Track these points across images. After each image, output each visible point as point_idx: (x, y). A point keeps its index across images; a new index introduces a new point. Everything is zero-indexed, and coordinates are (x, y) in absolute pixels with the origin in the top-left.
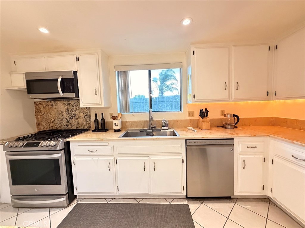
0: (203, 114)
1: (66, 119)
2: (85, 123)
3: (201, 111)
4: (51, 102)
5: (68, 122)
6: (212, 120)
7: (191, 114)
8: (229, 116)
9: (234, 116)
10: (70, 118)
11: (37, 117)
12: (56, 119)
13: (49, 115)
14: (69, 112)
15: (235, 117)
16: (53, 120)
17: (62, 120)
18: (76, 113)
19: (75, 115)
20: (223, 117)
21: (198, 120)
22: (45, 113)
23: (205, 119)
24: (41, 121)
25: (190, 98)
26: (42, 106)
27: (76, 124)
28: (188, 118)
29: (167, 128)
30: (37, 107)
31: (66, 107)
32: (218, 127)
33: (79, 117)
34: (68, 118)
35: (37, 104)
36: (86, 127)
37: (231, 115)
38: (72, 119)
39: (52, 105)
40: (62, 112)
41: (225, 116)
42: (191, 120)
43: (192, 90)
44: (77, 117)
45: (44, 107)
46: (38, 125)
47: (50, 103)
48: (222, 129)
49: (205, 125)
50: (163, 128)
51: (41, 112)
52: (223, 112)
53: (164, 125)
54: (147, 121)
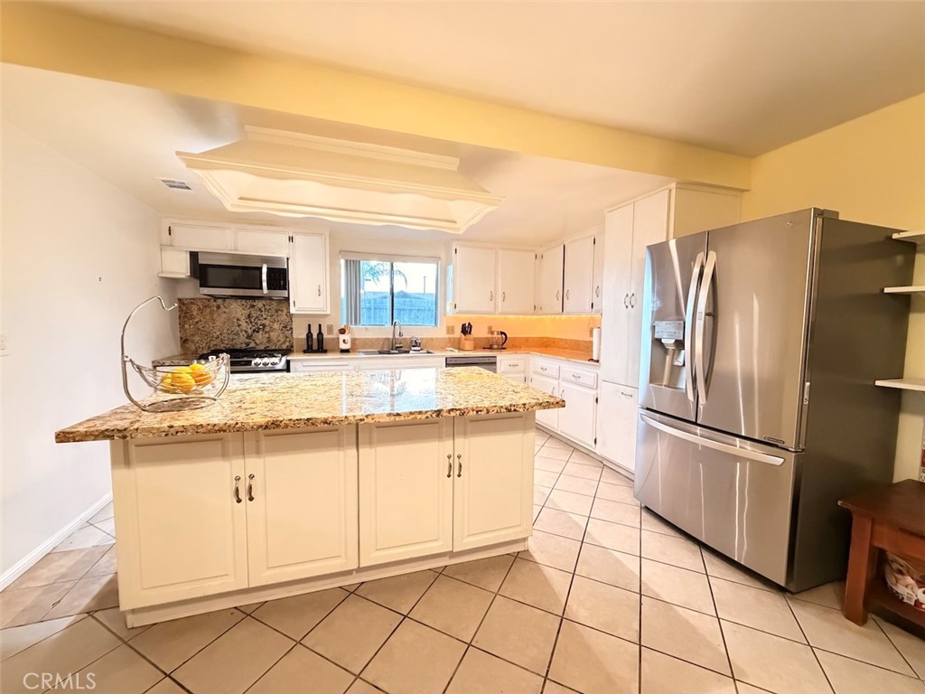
0: (466, 330)
1: (246, 332)
2: (282, 340)
3: (464, 325)
4: (215, 301)
5: (249, 337)
7: (450, 330)
8: (495, 333)
10: (254, 331)
11: (182, 326)
12: (225, 331)
13: (210, 324)
14: (252, 320)
16: (218, 333)
17: (237, 334)
20: (490, 336)
21: (459, 338)
22: (201, 321)
23: (468, 336)
25: (449, 308)
26: (194, 308)
27: (265, 340)
28: (447, 336)
30: (184, 308)
31: (247, 312)
32: (484, 348)
33: (272, 330)
34: (250, 331)
35: (184, 304)
36: (284, 347)
37: (498, 332)
38: (258, 332)
39: (218, 307)
40: (238, 320)
41: (492, 333)
42: (450, 339)
43: (454, 299)
44: (267, 329)
45: (199, 309)
46: (184, 341)
47: (213, 303)
49: (468, 344)
50: (413, 348)
52: (490, 328)
53: (414, 344)
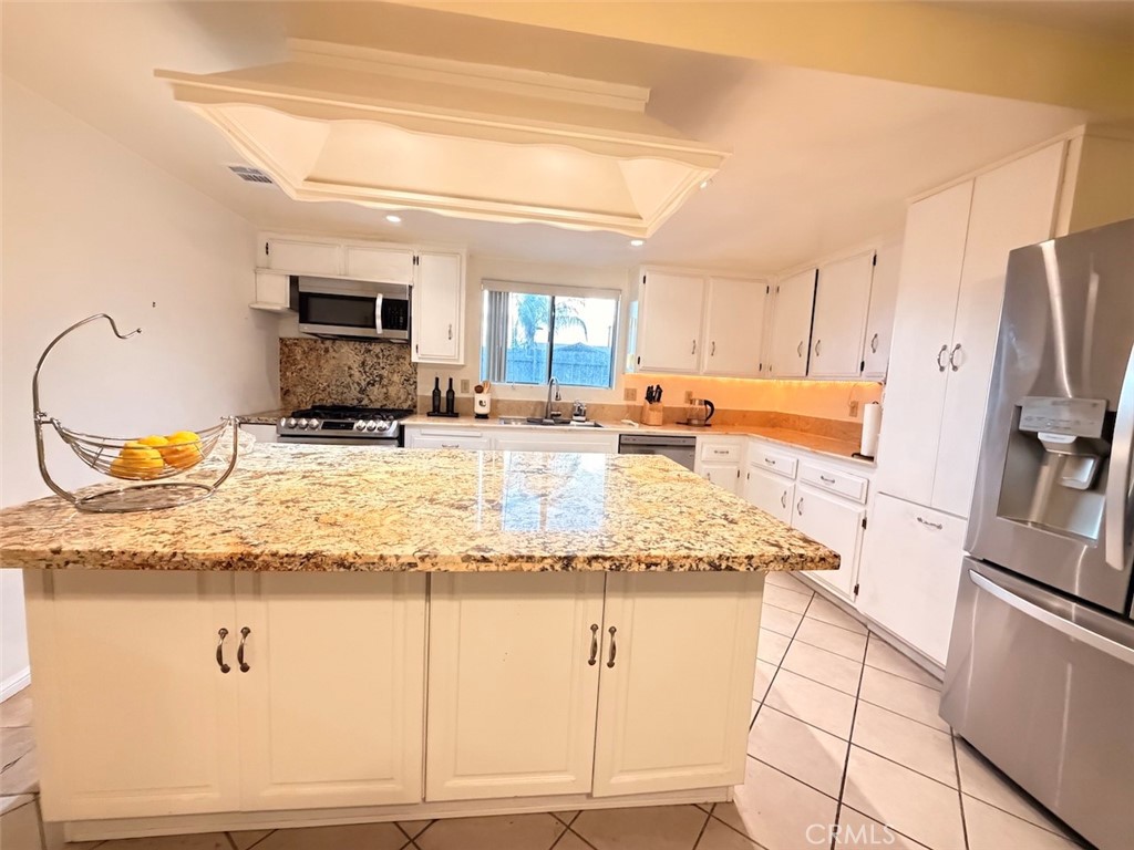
0: (653, 395)
1: (359, 384)
2: (403, 397)
3: (650, 389)
4: (322, 343)
5: (362, 391)
7: (630, 394)
8: (697, 402)
9: (707, 402)
10: (369, 383)
11: (283, 375)
12: (334, 382)
13: (317, 373)
14: (367, 369)
15: (709, 407)
16: (325, 384)
17: (348, 386)
18: (384, 372)
19: (381, 377)
20: (687, 406)
21: (642, 407)
22: (305, 368)
23: (655, 404)
24: (295, 386)
25: (630, 362)
26: (298, 351)
27: (381, 396)
29: (583, 418)
30: (286, 350)
31: (361, 358)
32: (678, 423)
33: (391, 383)
34: (363, 384)
35: (286, 345)
36: (405, 406)
37: (700, 401)
38: (373, 385)
39: (327, 351)
40: (350, 368)
41: (692, 402)
42: (629, 407)
43: (637, 351)
44: (385, 381)
45: (304, 352)
46: (285, 393)
47: (319, 345)
48: (686, 427)
49: (655, 417)
50: (575, 418)
51: (295, 363)
53: (576, 412)
54: (542, 403)
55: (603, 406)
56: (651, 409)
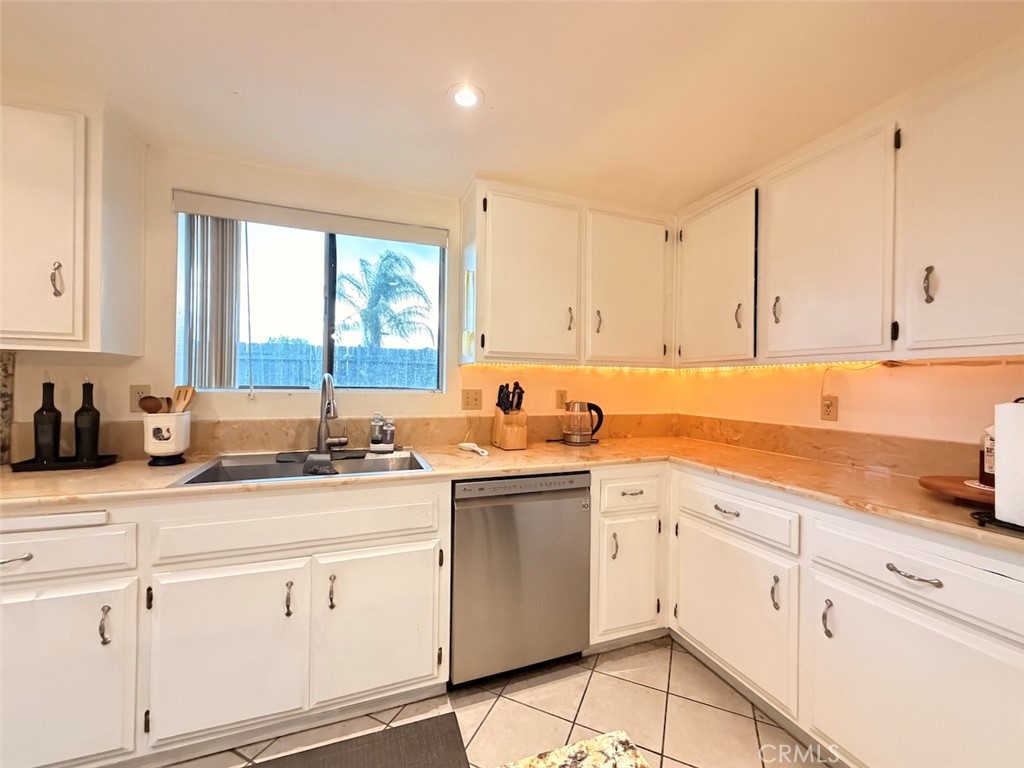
0: (510, 399)
3: (503, 389)
6: (531, 420)
7: (472, 399)
8: (577, 407)
9: (591, 407)
15: (594, 413)
20: (562, 412)
21: (493, 418)
23: (514, 414)
25: (469, 346)
28: (464, 414)
29: (390, 447)
32: (549, 441)
37: (582, 404)
41: (568, 407)
42: (470, 420)
43: (478, 320)
48: (559, 447)
49: (514, 434)
50: (374, 447)
52: (562, 395)
53: (377, 434)
54: (310, 422)
55: (426, 422)
56: (508, 423)
